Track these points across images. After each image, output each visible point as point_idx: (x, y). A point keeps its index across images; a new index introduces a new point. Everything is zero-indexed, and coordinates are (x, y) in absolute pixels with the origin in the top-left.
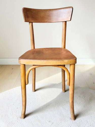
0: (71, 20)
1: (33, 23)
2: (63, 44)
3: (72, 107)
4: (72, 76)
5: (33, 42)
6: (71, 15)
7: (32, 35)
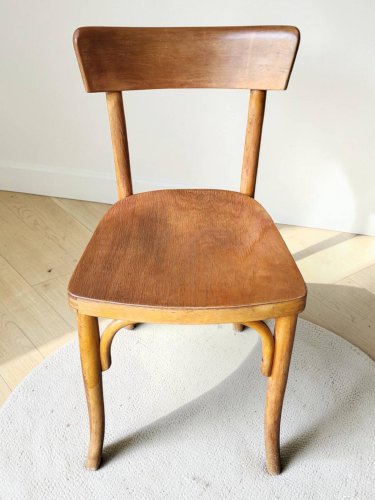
0: (286, 88)
1: (125, 94)
2: (248, 178)
3: (274, 436)
4: (285, 349)
5: (124, 171)
6: (289, 67)
7: (118, 142)
